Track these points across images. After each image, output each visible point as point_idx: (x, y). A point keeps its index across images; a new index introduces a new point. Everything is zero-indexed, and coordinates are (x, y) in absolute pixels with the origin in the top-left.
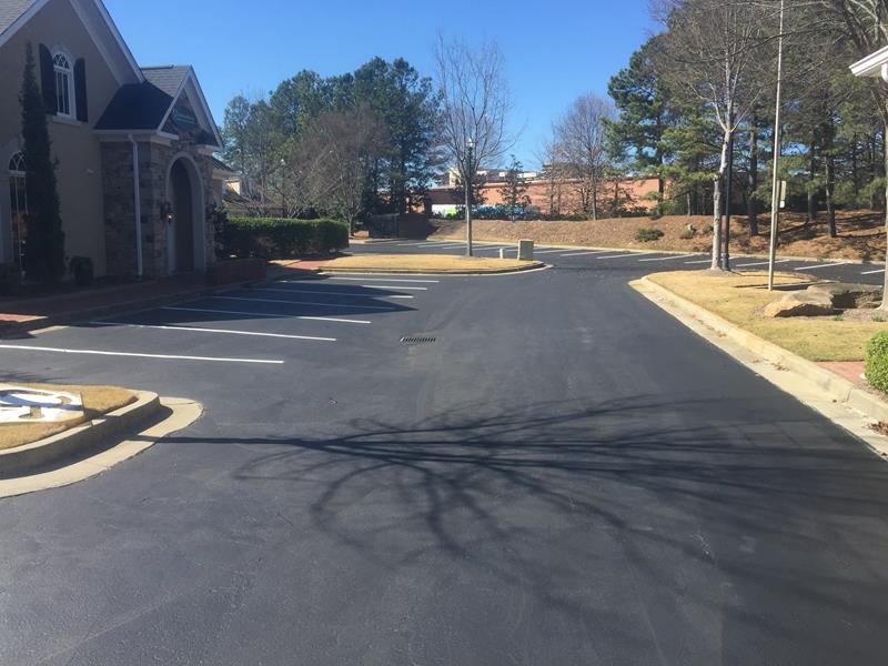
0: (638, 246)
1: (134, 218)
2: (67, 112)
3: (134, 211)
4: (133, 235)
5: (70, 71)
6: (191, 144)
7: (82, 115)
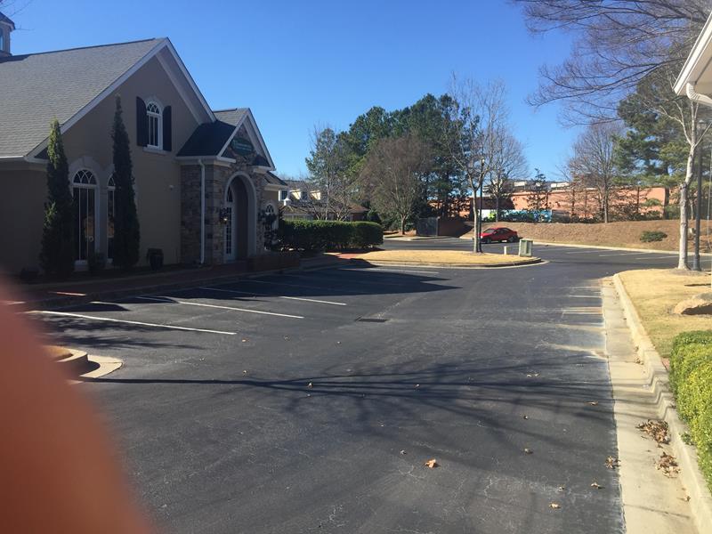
0: (642, 246)
1: (200, 221)
2: (156, 145)
3: (200, 215)
4: (199, 232)
5: (160, 116)
6: (247, 165)
7: (167, 146)
